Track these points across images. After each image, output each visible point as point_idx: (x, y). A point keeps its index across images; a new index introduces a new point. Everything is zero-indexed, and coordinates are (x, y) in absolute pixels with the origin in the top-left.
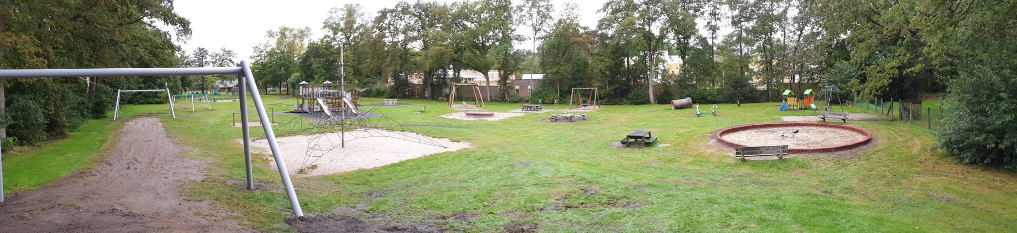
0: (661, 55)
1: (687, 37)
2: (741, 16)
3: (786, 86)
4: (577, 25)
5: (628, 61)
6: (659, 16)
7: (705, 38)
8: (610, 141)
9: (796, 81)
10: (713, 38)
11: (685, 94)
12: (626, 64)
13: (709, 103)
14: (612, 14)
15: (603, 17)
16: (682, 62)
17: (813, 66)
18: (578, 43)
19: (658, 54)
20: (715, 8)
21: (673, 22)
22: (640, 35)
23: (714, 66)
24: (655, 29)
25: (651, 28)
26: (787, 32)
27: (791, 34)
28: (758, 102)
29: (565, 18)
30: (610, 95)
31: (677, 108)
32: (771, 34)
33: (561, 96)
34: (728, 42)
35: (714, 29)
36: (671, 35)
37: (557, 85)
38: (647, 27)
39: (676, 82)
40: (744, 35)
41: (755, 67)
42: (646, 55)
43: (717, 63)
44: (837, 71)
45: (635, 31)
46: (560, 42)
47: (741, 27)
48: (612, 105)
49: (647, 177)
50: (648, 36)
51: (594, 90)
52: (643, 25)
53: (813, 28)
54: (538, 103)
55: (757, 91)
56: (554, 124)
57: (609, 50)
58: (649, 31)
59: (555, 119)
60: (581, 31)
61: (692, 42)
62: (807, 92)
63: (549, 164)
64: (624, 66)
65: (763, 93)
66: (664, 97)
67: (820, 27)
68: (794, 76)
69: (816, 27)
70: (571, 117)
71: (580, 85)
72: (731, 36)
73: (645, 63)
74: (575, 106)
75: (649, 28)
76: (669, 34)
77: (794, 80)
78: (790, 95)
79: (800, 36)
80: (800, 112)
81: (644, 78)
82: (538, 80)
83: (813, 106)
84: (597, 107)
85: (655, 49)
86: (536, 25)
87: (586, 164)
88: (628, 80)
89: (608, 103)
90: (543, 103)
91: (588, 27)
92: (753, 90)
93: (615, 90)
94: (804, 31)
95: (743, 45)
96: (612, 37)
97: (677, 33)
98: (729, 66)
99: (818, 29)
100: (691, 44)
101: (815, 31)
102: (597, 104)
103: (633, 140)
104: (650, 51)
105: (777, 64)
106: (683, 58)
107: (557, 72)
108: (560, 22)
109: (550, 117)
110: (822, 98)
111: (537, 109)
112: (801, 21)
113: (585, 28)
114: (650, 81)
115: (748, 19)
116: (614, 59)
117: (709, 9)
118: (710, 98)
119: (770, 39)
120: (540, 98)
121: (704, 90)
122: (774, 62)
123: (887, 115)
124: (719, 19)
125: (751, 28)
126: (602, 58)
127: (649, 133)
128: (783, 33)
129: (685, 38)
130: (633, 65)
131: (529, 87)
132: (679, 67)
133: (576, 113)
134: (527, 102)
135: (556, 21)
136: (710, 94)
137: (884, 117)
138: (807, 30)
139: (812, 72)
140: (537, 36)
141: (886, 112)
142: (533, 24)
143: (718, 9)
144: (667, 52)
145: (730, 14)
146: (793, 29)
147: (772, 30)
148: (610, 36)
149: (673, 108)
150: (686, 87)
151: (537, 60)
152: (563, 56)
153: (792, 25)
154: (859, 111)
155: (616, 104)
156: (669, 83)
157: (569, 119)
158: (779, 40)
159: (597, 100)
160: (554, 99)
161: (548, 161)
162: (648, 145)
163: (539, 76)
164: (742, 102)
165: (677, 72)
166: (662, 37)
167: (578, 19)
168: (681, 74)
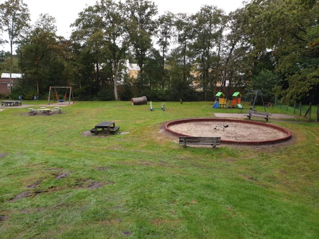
0: (124, 63)
1: (144, 50)
2: (185, 34)
3: (219, 89)
4: (54, 35)
5: (97, 66)
6: (122, 33)
7: (158, 51)
8: (82, 130)
9: (226, 85)
10: (164, 51)
11: (142, 94)
12: (96, 68)
13: (159, 101)
14: (83, 28)
15: (76, 30)
16: (139, 69)
17: (241, 74)
18: (55, 50)
19: (121, 62)
20: (166, 28)
21: (133, 38)
22: (106, 46)
23: (164, 73)
24: (119, 42)
25: (116, 41)
26: (221, 47)
27: (224, 49)
28: (196, 101)
29: (42, 27)
30: (83, 93)
31: (136, 104)
32: (209, 49)
33: (40, 93)
34: (175, 53)
35: (164, 44)
36: (131, 48)
37: (36, 83)
38: (112, 40)
39: (135, 84)
40: (188, 49)
41: (195, 74)
42: (111, 62)
43: (166, 70)
44: (261, 78)
45: (103, 43)
46: (37, 47)
47: (185, 43)
48: (84, 101)
49: (110, 160)
50: (113, 47)
51: (69, 89)
52: (109, 39)
53: (242, 44)
54: (18, 99)
55: (196, 92)
56: (32, 117)
57: (81, 57)
58: (114, 44)
59: (34, 114)
60: (57, 40)
61: (148, 53)
62: (236, 94)
63: (26, 154)
64: (94, 70)
65: (200, 93)
66: (126, 95)
67: (248, 43)
68: (225, 82)
69: (246, 43)
70: (48, 111)
71: (57, 84)
72: (178, 49)
73: (111, 68)
74: (52, 101)
75: (114, 42)
76: (130, 47)
77: (225, 85)
78: (221, 96)
79: (232, 50)
80: (229, 110)
81: (110, 80)
82: (18, 79)
83: (240, 106)
84: (72, 103)
85: (119, 58)
86: (13, 30)
87: (59, 151)
88: (98, 81)
89: (81, 99)
90: (23, 99)
91: (63, 37)
92: (192, 91)
93: (86, 89)
94: (235, 46)
95: (186, 57)
96: (84, 46)
97: (136, 47)
98: (175, 73)
99: (247, 44)
100: (147, 56)
101: (244, 46)
102: (72, 100)
103: (101, 129)
104: (114, 59)
105: (212, 72)
106: (141, 66)
107: (35, 73)
108: (38, 30)
109: (29, 111)
110: (248, 99)
111: (17, 104)
112: (234, 38)
113: (60, 38)
114: (115, 83)
115: (191, 37)
116: (85, 64)
117: (161, 29)
118: (160, 97)
119: (208, 52)
120: (20, 94)
121: (157, 90)
122: (210, 70)
123: (305, 117)
124: (169, 37)
125: (193, 44)
126: (76, 63)
127: (114, 124)
128: (218, 48)
129: (142, 51)
130: (101, 70)
131: (9, 85)
132: (137, 73)
133: (53, 107)
134: (7, 98)
135: (33, 29)
136: (160, 94)
137: (301, 118)
138: (238, 45)
139: (240, 78)
140: (14, 40)
141: (303, 114)
142: (9, 29)
143: (169, 29)
144: (128, 61)
145: (177, 33)
146: (226, 45)
147: (210, 46)
148: (81, 46)
149: (132, 104)
150: (143, 88)
151: (16, 62)
152: (41, 59)
153: (226, 42)
154: (279, 111)
155: (87, 100)
156: (130, 84)
157: (47, 113)
158: (214, 53)
159: (71, 97)
160: (33, 95)
161: (25, 151)
162: (113, 133)
163: (19, 76)
164: (184, 100)
165: (136, 76)
166: (125, 48)
167: (54, 30)
168: (139, 78)
